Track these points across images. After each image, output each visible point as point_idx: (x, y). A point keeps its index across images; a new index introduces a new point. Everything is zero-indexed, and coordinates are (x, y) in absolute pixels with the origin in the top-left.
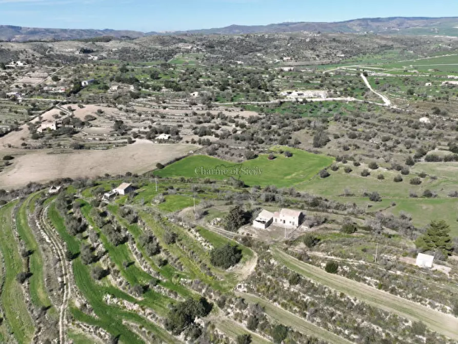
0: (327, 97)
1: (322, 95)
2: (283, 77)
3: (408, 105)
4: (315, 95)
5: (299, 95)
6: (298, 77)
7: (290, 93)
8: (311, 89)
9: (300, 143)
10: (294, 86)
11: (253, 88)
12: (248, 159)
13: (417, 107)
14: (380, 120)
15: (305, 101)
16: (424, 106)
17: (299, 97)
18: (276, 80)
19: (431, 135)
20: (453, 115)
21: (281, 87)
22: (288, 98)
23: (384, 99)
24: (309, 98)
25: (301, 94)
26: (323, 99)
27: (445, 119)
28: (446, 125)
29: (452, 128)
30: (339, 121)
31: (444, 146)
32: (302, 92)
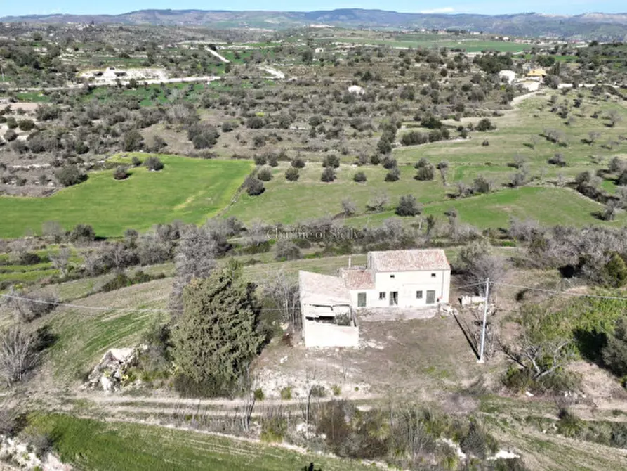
0: (169, 78)
1: (160, 76)
2: (77, 49)
3: (315, 74)
4: (147, 75)
5: (118, 75)
6: (104, 49)
7: (100, 74)
8: (135, 66)
9: (165, 145)
10: (102, 63)
12: (67, 186)
13: (331, 75)
14: (286, 98)
15: (133, 84)
16: (341, 72)
17: (120, 78)
18: (65, 55)
19: (379, 109)
20: (391, 80)
21: (79, 66)
22: (99, 82)
23: (270, 71)
24: (139, 79)
25: (123, 74)
26: (165, 81)
27: (383, 87)
28: (390, 93)
29: (403, 96)
30: (214, 108)
31: (410, 121)
32: (123, 71)
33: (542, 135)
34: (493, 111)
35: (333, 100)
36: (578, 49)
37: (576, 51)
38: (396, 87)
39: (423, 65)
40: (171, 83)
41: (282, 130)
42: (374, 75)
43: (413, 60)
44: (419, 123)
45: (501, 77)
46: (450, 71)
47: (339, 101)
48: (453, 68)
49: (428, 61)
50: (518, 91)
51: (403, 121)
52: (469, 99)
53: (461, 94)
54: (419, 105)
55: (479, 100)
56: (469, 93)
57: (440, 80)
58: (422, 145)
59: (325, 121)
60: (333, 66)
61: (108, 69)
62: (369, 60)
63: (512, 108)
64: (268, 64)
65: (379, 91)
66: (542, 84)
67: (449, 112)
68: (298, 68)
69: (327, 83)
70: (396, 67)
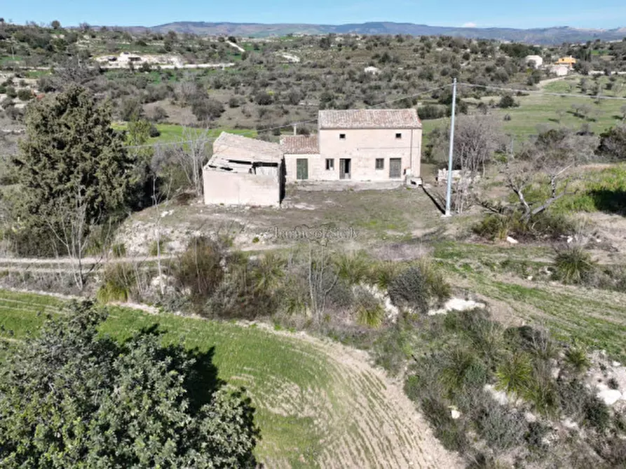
0: (184, 64)
1: (175, 62)
2: (94, 37)
3: (332, 57)
4: (162, 61)
5: (132, 59)
6: (121, 37)
7: (114, 59)
8: (151, 53)
9: (167, 117)
10: (117, 49)
11: (35, 48)
13: (348, 58)
14: (299, 78)
15: (146, 68)
16: (359, 55)
17: (134, 62)
18: (81, 41)
19: (395, 87)
20: (410, 63)
21: (94, 52)
22: (112, 65)
23: (285, 56)
24: (153, 64)
25: (137, 59)
26: (179, 66)
27: (401, 69)
28: (408, 74)
29: (421, 76)
30: (224, 88)
31: (428, 99)
32: (137, 56)
33: (569, 112)
34: (517, 91)
35: (347, 80)
36: (611, 44)
37: (609, 46)
38: (415, 68)
39: (444, 49)
40: (184, 69)
41: (291, 106)
42: (392, 57)
43: (434, 45)
44: (436, 101)
45: (527, 62)
46: (473, 56)
47: (354, 80)
48: (476, 53)
49: (450, 46)
50: (545, 75)
51: (420, 98)
52: (492, 80)
53: (484, 76)
54: (437, 84)
55: (503, 81)
56: (493, 74)
57: (462, 63)
58: (438, 119)
59: (337, 98)
60: (350, 50)
61: (122, 54)
62: (388, 45)
63: (539, 89)
64: (286, 51)
65: (396, 72)
66: (571, 71)
67: (470, 91)
68: (315, 53)
69: (343, 65)
70: (416, 51)
